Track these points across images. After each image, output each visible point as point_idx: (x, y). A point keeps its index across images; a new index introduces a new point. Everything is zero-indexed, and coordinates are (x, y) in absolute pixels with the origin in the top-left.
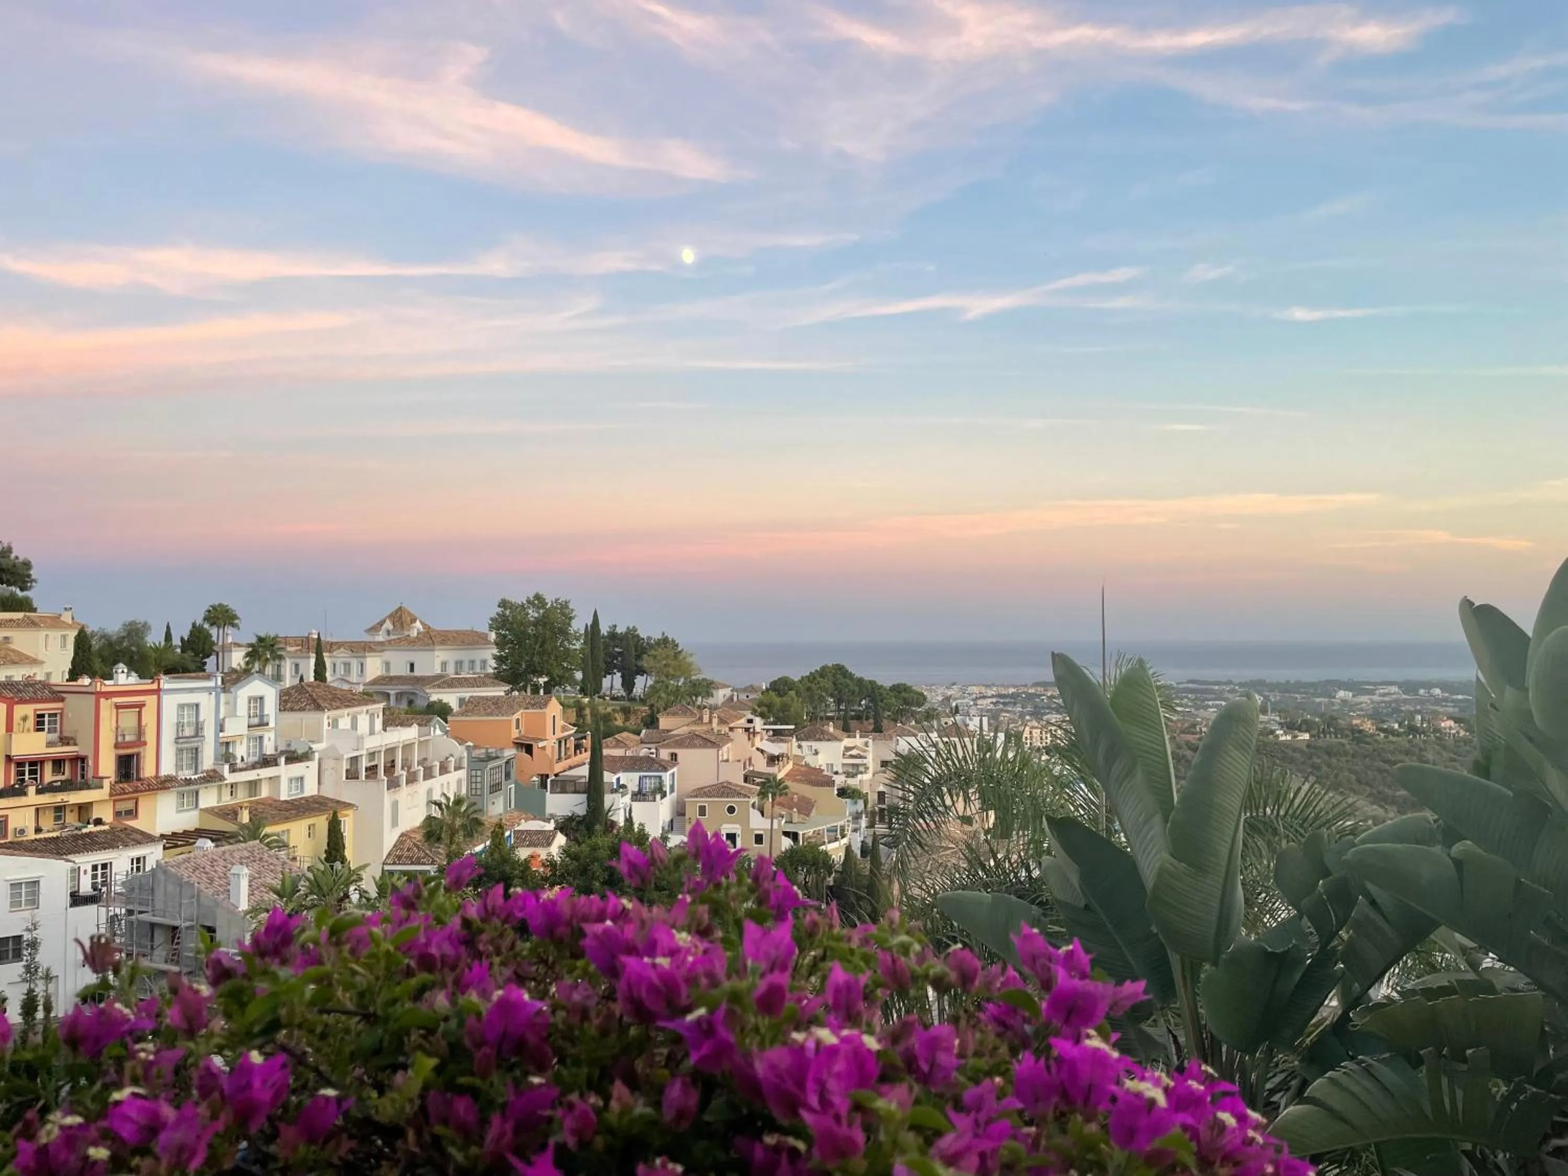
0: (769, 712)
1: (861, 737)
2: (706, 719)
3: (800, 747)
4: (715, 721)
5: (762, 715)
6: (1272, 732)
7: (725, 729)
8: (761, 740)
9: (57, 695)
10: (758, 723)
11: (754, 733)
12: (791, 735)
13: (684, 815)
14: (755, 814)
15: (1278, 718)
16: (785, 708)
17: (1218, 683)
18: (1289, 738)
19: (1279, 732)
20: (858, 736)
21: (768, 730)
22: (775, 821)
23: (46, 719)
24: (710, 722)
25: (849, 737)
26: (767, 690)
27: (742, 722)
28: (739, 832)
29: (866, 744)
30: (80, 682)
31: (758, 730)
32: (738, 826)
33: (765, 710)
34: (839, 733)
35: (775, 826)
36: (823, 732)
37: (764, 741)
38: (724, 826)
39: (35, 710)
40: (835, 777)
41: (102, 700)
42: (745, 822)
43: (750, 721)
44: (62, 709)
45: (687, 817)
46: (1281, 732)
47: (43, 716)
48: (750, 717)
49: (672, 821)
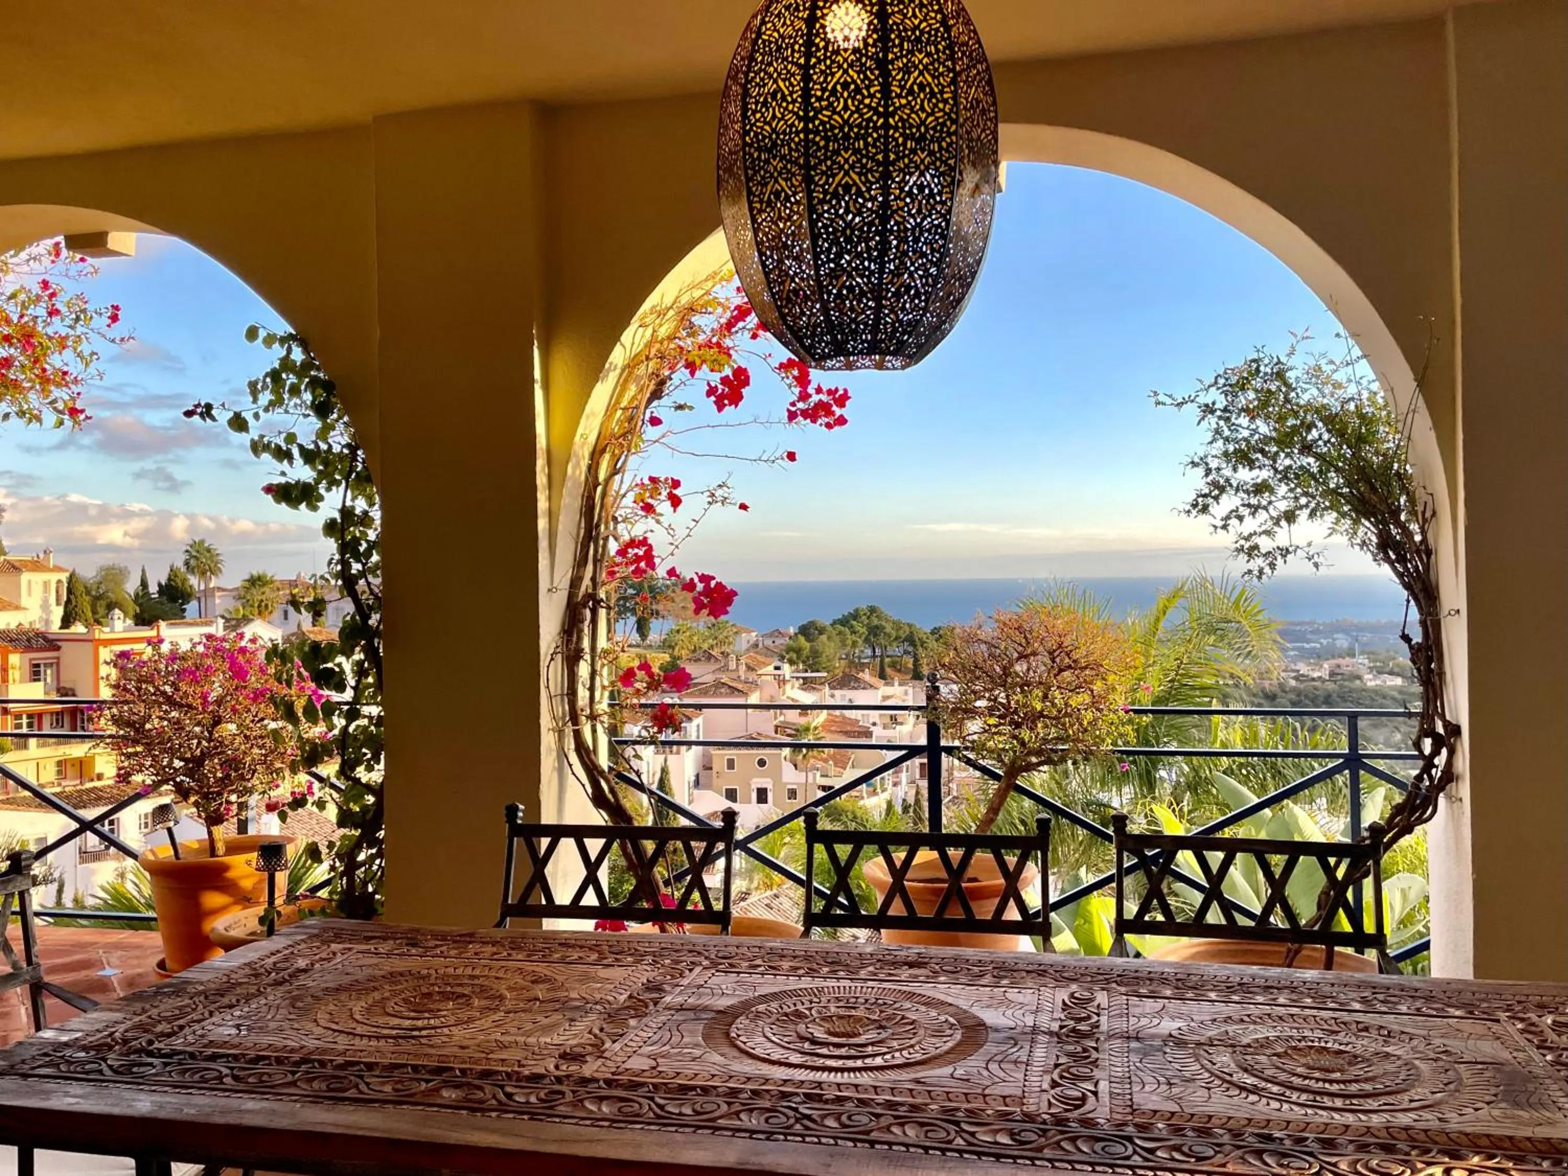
0: (798, 658)
1: (900, 685)
2: (732, 665)
3: (833, 696)
4: (743, 668)
5: (791, 662)
6: (1359, 678)
7: (752, 677)
8: (793, 687)
9: (51, 644)
10: (787, 669)
11: (785, 681)
12: (822, 684)
13: (711, 769)
14: (787, 767)
15: (1366, 661)
16: (815, 654)
17: (1300, 624)
18: (1378, 682)
19: (1368, 677)
20: (896, 683)
21: (797, 678)
22: (810, 775)
23: (42, 669)
24: (737, 670)
25: (886, 684)
26: (796, 634)
27: (770, 669)
28: (769, 786)
29: (906, 693)
30: (73, 629)
31: (787, 678)
32: (769, 780)
33: (792, 655)
34: (875, 681)
35: (810, 780)
36: (857, 680)
37: (796, 690)
38: (755, 780)
39: (31, 660)
40: (872, 728)
41: (101, 649)
42: (777, 776)
43: (777, 668)
44: (58, 658)
45: (714, 771)
46: (1371, 676)
47: (38, 666)
48: (778, 664)
49: (697, 776)
